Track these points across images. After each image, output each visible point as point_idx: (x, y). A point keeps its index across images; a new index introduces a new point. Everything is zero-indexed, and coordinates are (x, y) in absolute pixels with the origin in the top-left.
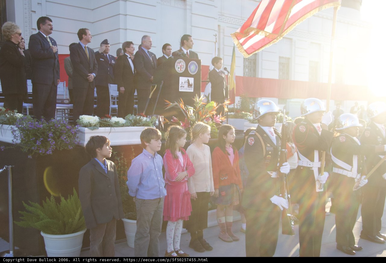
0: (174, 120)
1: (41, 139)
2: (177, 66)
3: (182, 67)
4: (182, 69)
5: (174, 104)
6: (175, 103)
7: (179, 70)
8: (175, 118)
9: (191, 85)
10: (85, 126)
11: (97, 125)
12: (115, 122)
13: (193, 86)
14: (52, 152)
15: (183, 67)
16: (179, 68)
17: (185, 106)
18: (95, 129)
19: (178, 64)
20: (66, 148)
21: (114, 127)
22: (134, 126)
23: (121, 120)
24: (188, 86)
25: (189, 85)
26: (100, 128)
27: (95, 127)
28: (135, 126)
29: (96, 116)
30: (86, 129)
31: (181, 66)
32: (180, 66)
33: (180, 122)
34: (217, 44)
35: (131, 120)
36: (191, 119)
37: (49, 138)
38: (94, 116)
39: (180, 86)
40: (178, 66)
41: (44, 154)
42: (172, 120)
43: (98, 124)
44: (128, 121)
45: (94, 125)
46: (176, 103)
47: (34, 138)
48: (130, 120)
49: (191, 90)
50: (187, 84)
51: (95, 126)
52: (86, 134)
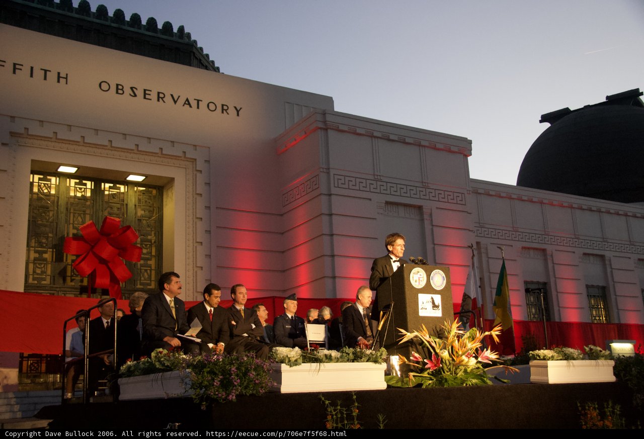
0: (416, 358)
1: (220, 377)
2: (413, 277)
3: (421, 279)
4: (421, 283)
5: (413, 334)
6: (414, 332)
7: (417, 283)
8: (417, 355)
9: (438, 307)
10: (282, 362)
11: (299, 360)
12: (326, 355)
13: (440, 307)
14: (237, 396)
15: (423, 280)
16: (416, 282)
17: (430, 337)
18: (296, 365)
19: (415, 276)
20: (255, 392)
21: (324, 362)
22: (353, 362)
23: (334, 353)
24: (433, 307)
25: (435, 306)
26: (302, 364)
27: (296, 363)
28: (355, 361)
29: (297, 348)
30: (283, 365)
31: (419, 278)
32: (417, 277)
33: (425, 360)
34: (475, 258)
35: (349, 354)
36: (442, 355)
37: (231, 375)
38: (293, 347)
39: (420, 307)
40: (415, 279)
41: (224, 400)
42: (411, 358)
43: (299, 358)
44: (345, 354)
45: (293, 359)
46: (416, 333)
47: (210, 378)
48: (347, 353)
49: (438, 313)
50: (431, 304)
51: (296, 361)
52: (283, 373)
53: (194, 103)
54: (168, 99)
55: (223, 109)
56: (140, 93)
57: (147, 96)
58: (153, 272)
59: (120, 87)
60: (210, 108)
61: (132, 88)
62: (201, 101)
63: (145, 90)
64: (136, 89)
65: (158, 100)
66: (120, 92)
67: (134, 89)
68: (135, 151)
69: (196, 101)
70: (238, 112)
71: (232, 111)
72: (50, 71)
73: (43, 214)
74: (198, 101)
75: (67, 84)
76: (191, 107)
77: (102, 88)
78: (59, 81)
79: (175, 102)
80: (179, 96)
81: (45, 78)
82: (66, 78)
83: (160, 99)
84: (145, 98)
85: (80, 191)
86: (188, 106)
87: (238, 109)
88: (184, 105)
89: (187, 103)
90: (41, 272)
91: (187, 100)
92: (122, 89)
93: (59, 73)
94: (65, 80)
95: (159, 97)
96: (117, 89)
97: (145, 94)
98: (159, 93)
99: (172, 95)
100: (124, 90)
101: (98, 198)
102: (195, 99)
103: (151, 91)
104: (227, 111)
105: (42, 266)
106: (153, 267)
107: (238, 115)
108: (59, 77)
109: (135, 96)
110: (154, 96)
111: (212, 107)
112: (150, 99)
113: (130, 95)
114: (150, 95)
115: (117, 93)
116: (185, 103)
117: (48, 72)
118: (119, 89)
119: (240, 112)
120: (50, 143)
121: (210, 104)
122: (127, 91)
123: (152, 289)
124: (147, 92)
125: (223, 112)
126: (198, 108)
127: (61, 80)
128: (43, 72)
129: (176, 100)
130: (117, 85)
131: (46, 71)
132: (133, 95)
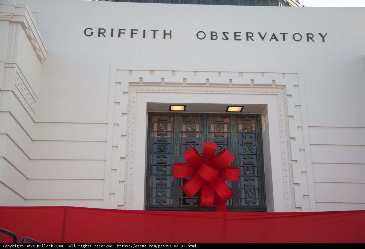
53: (280, 37)
54: (256, 37)
55: (308, 38)
56: (231, 36)
57: (237, 38)
58: (257, 191)
59: (214, 34)
60: (296, 39)
61: (224, 33)
62: (287, 34)
63: (235, 33)
64: (228, 33)
65: (248, 40)
66: (214, 37)
67: (226, 34)
68: (230, 86)
69: (282, 35)
70: (323, 37)
71: (317, 38)
72: (158, 31)
73: (162, 147)
74: (284, 34)
75: (171, 38)
76: (277, 40)
77: (199, 37)
78: (164, 38)
79: (263, 38)
80: (266, 33)
81: (154, 37)
82: (170, 34)
83: (249, 38)
84: (235, 39)
85: (190, 126)
86: (275, 40)
87: (323, 35)
88: (270, 40)
89: (273, 37)
90: (162, 195)
91: (274, 35)
92: (216, 36)
93: (165, 31)
94: (170, 35)
95: (248, 37)
96: (212, 36)
97: (235, 36)
98: (247, 33)
99: (259, 33)
100: (217, 35)
101: (205, 130)
102: (281, 33)
103: (240, 33)
104: (312, 39)
105: (163, 190)
106: (257, 187)
107: (324, 40)
108: (165, 34)
109: (227, 39)
110: (243, 36)
111: (297, 37)
112: (241, 40)
113: (223, 39)
114: (240, 36)
115: (212, 39)
116: (272, 38)
117: (156, 32)
118: (213, 35)
119: (325, 38)
120: (160, 88)
121: (295, 36)
122: (220, 36)
123: (257, 206)
124: (237, 34)
125: (308, 41)
126: (284, 40)
127: (166, 35)
128: (153, 32)
129: (263, 37)
130: (212, 33)
131: (155, 31)
132: (225, 38)
